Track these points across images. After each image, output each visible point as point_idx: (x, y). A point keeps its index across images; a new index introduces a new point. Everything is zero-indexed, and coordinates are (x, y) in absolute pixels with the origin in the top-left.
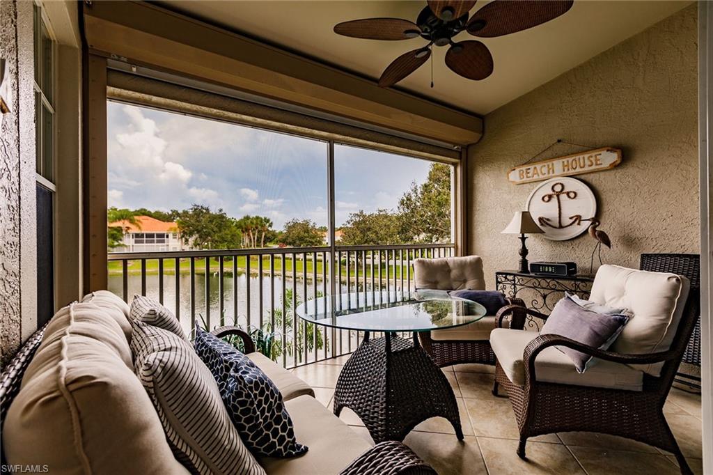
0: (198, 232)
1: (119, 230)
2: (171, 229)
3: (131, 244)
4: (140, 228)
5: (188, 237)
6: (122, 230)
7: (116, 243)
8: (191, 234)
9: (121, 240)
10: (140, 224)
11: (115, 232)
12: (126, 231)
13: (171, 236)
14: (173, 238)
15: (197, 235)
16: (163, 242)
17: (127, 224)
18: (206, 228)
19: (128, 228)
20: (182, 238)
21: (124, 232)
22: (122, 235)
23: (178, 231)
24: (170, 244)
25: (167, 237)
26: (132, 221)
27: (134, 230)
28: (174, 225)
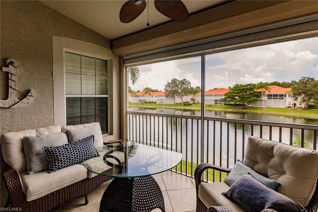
0: (304, 93)
1: (260, 93)
2: (287, 92)
3: (266, 100)
4: (270, 92)
5: (297, 97)
6: (261, 93)
7: (258, 99)
8: (299, 94)
9: (261, 98)
10: (270, 90)
11: (258, 94)
12: (264, 93)
13: (287, 96)
14: (289, 97)
15: (304, 95)
16: (283, 99)
17: (264, 90)
18: (310, 90)
19: (265, 92)
20: (294, 96)
21: (262, 94)
22: (261, 95)
23: (291, 93)
24: (287, 100)
25: (285, 96)
26: (266, 89)
27: (267, 93)
28: (289, 89)
